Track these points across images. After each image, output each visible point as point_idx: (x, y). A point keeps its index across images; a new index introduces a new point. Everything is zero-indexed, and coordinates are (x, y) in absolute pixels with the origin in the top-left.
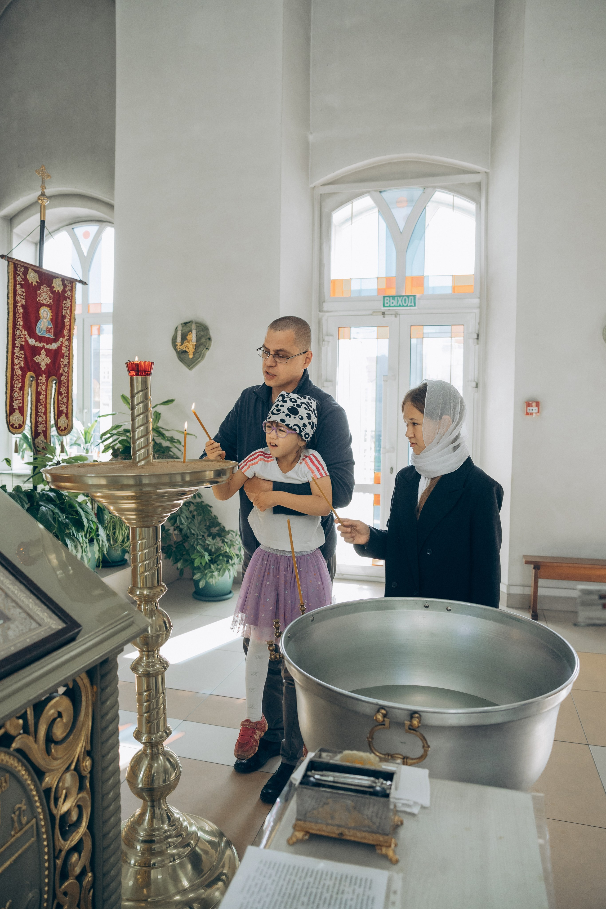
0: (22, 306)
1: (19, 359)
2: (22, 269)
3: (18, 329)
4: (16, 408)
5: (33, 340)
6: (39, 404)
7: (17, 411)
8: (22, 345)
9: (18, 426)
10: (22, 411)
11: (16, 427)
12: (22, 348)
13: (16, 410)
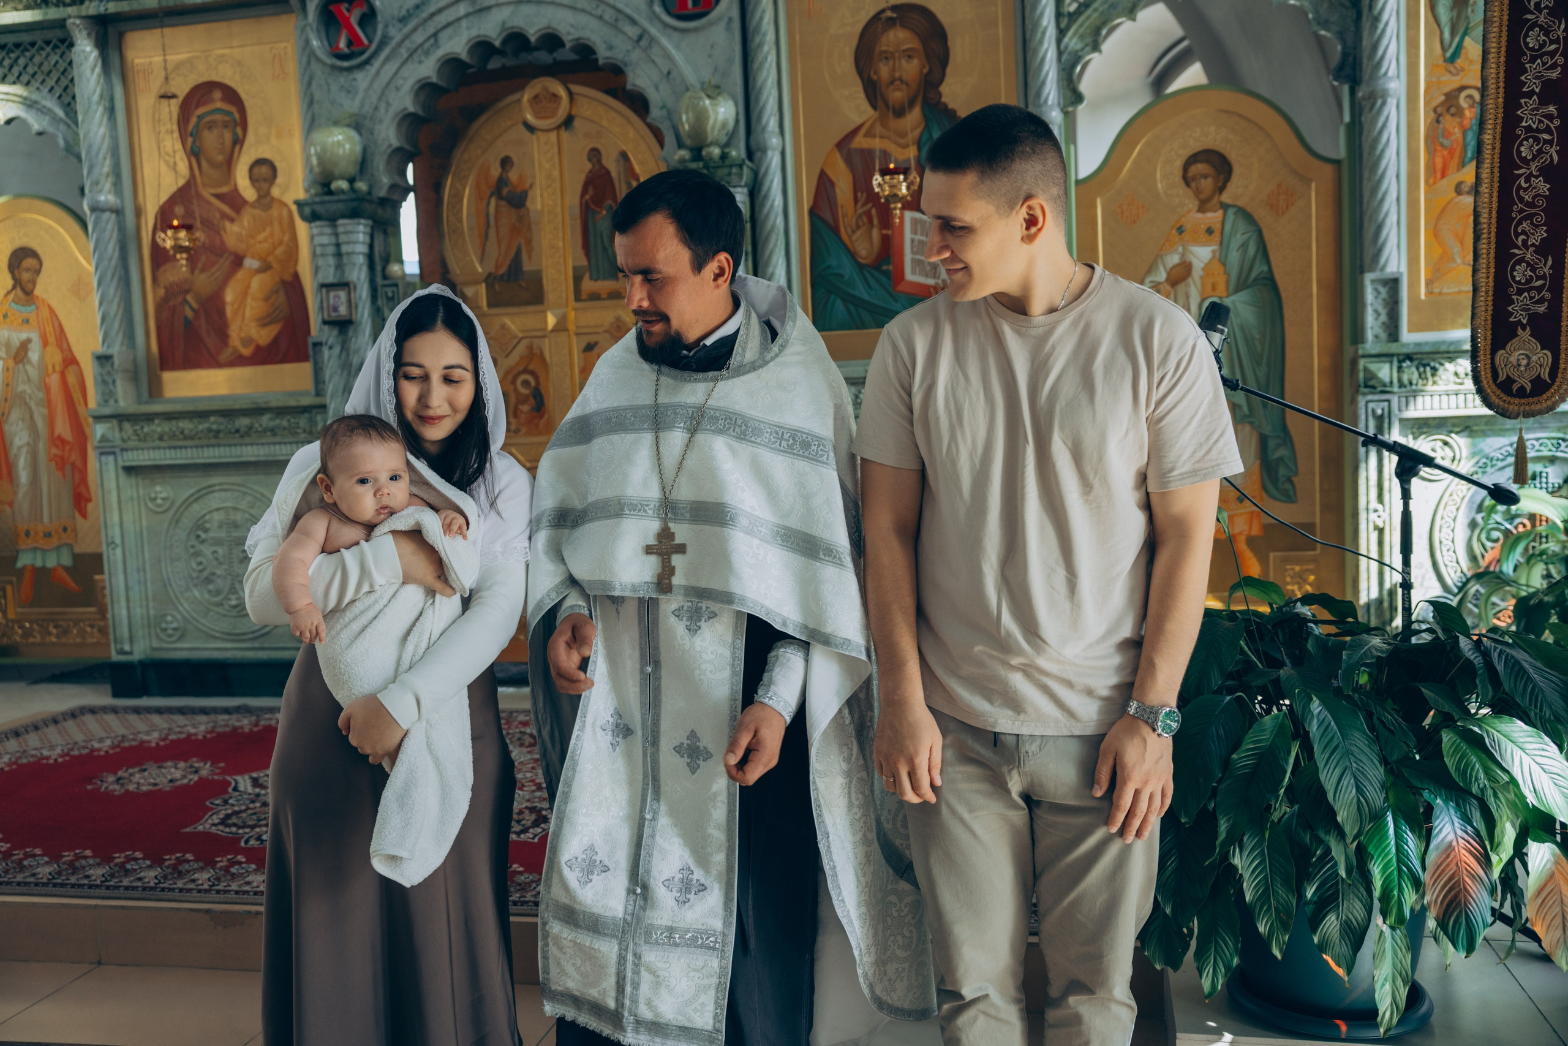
1: (1537, 140)
8: (1547, 84)
10: (1548, 330)
12: (1549, 92)
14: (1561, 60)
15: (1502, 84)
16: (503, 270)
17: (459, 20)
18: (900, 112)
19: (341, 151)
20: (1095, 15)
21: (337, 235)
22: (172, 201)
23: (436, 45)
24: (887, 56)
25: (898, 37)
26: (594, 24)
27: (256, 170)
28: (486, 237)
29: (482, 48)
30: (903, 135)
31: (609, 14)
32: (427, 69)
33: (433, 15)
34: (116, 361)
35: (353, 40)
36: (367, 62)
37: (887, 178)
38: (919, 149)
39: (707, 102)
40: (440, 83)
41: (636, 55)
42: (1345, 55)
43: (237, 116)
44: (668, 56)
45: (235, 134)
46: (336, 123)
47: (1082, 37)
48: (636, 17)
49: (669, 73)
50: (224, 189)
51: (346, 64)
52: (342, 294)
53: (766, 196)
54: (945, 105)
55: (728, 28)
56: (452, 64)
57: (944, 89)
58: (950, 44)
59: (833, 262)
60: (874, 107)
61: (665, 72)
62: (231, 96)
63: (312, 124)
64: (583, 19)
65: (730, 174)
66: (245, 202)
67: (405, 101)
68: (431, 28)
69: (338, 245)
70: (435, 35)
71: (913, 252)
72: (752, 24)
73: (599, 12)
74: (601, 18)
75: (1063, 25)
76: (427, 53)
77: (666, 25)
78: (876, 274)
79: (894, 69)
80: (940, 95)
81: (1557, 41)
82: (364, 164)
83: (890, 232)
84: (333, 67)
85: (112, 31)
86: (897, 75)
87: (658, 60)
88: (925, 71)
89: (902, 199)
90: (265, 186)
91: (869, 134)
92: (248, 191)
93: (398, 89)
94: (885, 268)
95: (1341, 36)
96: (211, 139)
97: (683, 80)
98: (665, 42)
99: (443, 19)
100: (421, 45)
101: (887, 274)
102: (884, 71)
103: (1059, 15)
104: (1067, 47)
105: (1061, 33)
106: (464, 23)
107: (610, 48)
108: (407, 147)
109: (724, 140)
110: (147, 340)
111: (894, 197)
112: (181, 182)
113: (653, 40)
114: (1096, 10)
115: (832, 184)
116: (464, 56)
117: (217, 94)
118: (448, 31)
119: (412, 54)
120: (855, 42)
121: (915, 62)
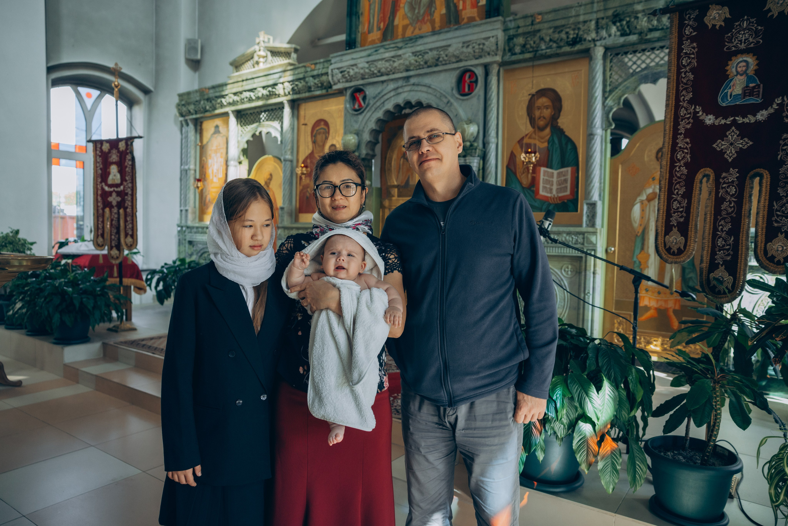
0: (692, 70)
1: (683, 152)
3: (683, 107)
4: (673, 225)
5: (711, 117)
6: (719, 217)
7: (675, 230)
8: (686, 130)
9: (676, 251)
10: (684, 229)
11: (674, 252)
13: (674, 228)
14: (691, 121)
15: (672, 129)
16: (403, 184)
17: (391, 97)
18: (542, 129)
19: (351, 142)
20: (620, 92)
22: (307, 158)
23: (383, 106)
24: (539, 108)
25: (543, 101)
27: (331, 148)
28: (398, 172)
29: (397, 106)
30: (542, 138)
32: (380, 114)
33: (383, 96)
34: (285, 209)
35: (360, 105)
36: (363, 112)
37: (528, 155)
38: (548, 144)
40: (384, 119)
43: (327, 130)
44: (456, 109)
45: (326, 136)
46: (351, 133)
47: (614, 100)
48: (447, 95)
49: (456, 115)
50: (321, 154)
51: (356, 113)
53: (488, 161)
54: (559, 127)
55: (478, 99)
56: (388, 112)
57: (559, 121)
58: (563, 103)
59: (513, 186)
60: (533, 127)
61: (455, 114)
62: (326, 124)
63: (345, 133)
64: (430, 96)
65: (471, 152)
67: (372, 125)
68: (382, 100)
70: (383, 103)
71: (543, 183)
72: (488, 97)
73: (435, 94)
74: (435, 96)
75: (606, 96)
76: (380, 109)
77: (457, 98)
78: (529, 191)
79: (541, 113)
80: (557, 123)
81: (690, 113)
82: (358, 146)
83: (535, 175)
84: (353, 114)
85: (296, 104)
86: (542, 115)
88: (553, 113)
89: (533, 163)
91: (530, 138)
93: (371, 121)
94: (532, 189)
96: (319, 138)
98: (455, 104)
99: (386, 97)
100: (379, 106)
101: (533, 191)
102: (537, 113)
103: (604, 91)
104: (607, 104)
105: (605, 98)
106: (393, 98)
108: (373, 141)
109: (472, 139)
110: (295, 203)
111: (530, 162)
112: (310, 152)
113: (451, 104)
114: (620, 90)
115: (515, 156)
116: (392, 110)
117: (322, 123)
118: (387, 101)
119: (376, 109)
120: (527, 103)
121: (549, 110)
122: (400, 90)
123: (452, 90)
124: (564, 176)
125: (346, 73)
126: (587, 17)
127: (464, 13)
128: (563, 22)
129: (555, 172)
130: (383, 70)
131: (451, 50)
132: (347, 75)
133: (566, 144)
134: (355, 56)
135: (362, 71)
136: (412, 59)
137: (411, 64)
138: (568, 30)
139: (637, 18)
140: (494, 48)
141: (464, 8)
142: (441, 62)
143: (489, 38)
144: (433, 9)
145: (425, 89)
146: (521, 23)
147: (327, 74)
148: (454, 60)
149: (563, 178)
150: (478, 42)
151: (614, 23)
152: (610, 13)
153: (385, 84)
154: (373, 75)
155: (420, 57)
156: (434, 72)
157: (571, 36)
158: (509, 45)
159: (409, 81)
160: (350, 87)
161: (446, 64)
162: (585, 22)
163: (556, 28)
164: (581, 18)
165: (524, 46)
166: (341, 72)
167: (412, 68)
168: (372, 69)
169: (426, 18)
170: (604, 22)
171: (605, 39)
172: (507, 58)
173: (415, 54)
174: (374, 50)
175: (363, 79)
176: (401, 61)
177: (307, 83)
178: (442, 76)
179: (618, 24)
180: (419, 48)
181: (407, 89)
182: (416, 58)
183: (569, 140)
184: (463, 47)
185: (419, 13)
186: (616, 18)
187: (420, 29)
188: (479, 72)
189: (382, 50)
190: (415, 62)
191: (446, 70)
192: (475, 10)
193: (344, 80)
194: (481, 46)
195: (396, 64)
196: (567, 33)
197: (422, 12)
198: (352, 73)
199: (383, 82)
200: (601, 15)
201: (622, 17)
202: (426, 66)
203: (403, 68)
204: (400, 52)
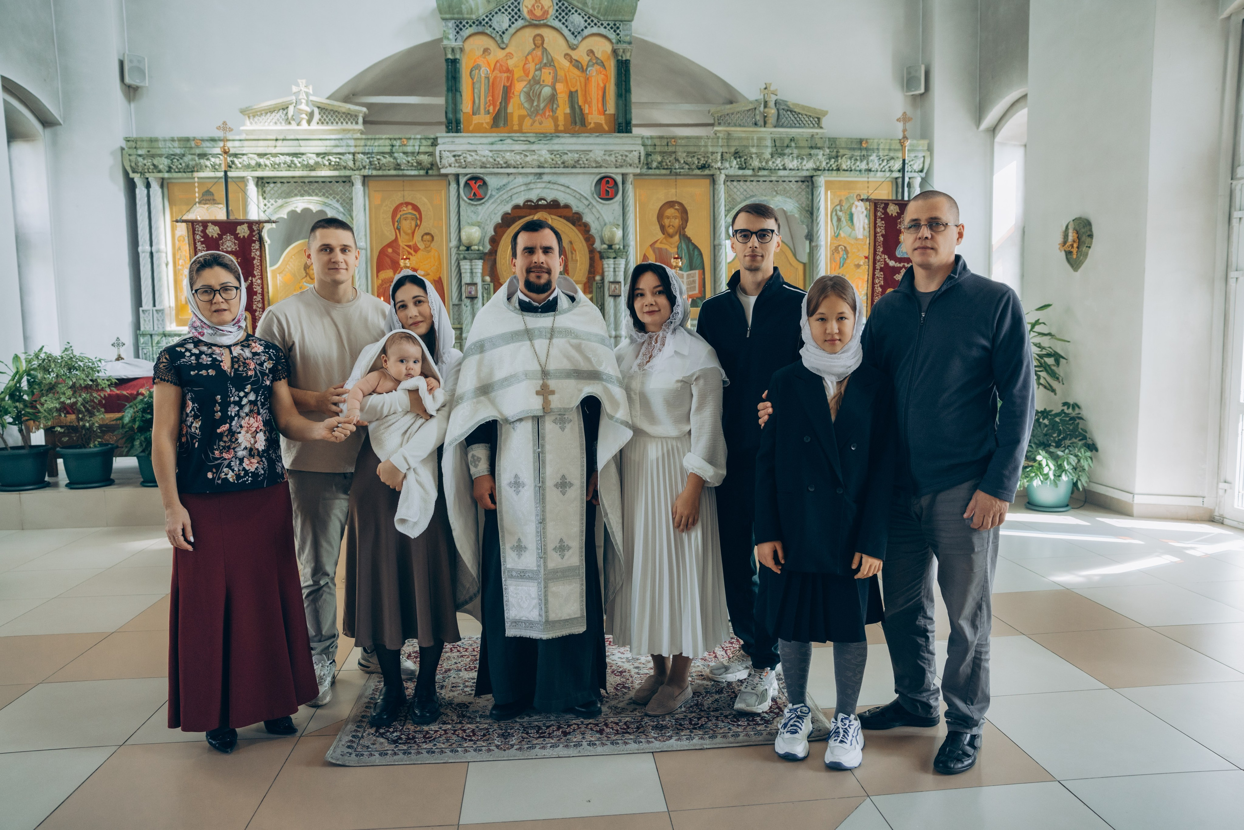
2: (883, 205)
3: (879, 254)
5: (893, 262)
12: (881, 270)
14: (882, 263)
17: (521, 192)
18: (671, 236)
21: (471, 265)
22: (387, 246)
23: (511, 200)
24: (668, 218)
25: (670, 212)
26: (572, 198)
27: (425, 237)
29: (528, 202)
30: (672, 244)
31: (578, 196)
32: (507, 208)
33: (510, 189)
35: (477, 195)
36: (483, 203)
38: (678, 249)
39: (615, 229)
40: (512, 213)
41: (586, 211)
42: (808, 232)
43: (418, 215)
44: (598, 212)
45: (416, 222)
48: (588, 197)
50: (411, 244)
51: (475, 203)
52: (474, 288)
54: (687, 235)
55: (619, 205)
56: (516, 207)
57: (686, 230)
58: (689, 215)
60: (664, 234)
61: (597, 217)
62: (416, 208)
64: (568, 196)
66: (419, 249)
67: (497, 218)
68: (510, 194)
69: (471, 269)
70: (511, 196)
73: (574, 195)
76: (507, 202)
77: (598, 201)
79: (670, 222)
80: (685, 232)
81: (881, 259)
84: (469, 204)
86: (671, 224)
87: (595, 213)
88: (681, 223)
90: (428, 243)
91: (661, 243)
92: (421, 245)
93: (494, 214)
95: (807, 226)
96: (406, 224)
97: (604, 220)
99: (515, 191)
100: (506, 199)
102: (666, 222)
106: (523, 193)
107: (578, 207)
112: (391, 240)
113: (593, 206)
115: (648, 258)
116: (522, 204)
117: (409, 207)
118: (516, 195)
119: (502, 202)
120: (657, 212)
121: (677, 220)
122: (532, 186)
123: (593, 194)
124: (693, 277)
125: (461, 157)
126: (715, 150)
127: (590, 117)
128: (695, 149)
129: (685, 274)
130: (512, 162)
131: (591, 154)
132: (462, 161)
133: (693, 250)
134: (472, 140)
135: (484, 159)
136: (548, 156)
137: (546, 161)
138: (699, 157)
139: (751, 158)
140: (637, 161)
141: (590, 113)
142: (580, 164)
143: (632, 151)
144: (555, 106)
145: (562, 189)
146: (657, 142)
147: (431, 154)
148: (594, 165)
149: (691, 279)
150: (621, 153)
151: (735, 158)
152: (733, 150)
153: (511, 177)
154: (498, 166)
155: (558, 156)
156: (572, 173)
157: (702, 162)
158: (647, 160)
159: (541, 178)
160: (467, 174)
161: (584, 168)
162: (713, 153)
163: (688, 153)
164: (710, 149)
165: (660, 163)
166: (454, 156)
167: (546, 165)
168: (498, 159)
169: (547, 114)
170: (728, 155)
171: (727, 169)
172: (644, 171)
173: (551, 152)
174: (499, 139)
175: (483, 166)
176: (535, 157)
177: (395, 158)
178: (580, 177)
179: (738, 160)
180: (556, 147)
181: (539, 185)
182: (553, 156)
183: (695, 247)
184: (604, 154)
185: (538, 106)
186: (737, 155)
187: (541, 123)
188: (619, 179)
189: (509, 141)
190: (550, 161)
191: (584, 173)
192: (603, 117)
193: (457, 165)
194: (624, 158)
195: (528, 159)
196: (698, 159)
197: (542, 105)
198: (469, 159)
199: (508, 174)
200: (725, 150)
201: (741, 155)
202: (562, 166)
203: (536, 163)
204: (534, 147)
